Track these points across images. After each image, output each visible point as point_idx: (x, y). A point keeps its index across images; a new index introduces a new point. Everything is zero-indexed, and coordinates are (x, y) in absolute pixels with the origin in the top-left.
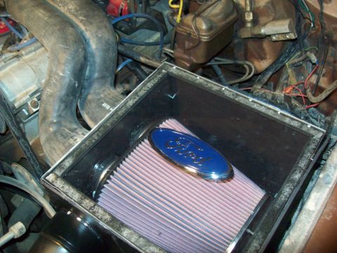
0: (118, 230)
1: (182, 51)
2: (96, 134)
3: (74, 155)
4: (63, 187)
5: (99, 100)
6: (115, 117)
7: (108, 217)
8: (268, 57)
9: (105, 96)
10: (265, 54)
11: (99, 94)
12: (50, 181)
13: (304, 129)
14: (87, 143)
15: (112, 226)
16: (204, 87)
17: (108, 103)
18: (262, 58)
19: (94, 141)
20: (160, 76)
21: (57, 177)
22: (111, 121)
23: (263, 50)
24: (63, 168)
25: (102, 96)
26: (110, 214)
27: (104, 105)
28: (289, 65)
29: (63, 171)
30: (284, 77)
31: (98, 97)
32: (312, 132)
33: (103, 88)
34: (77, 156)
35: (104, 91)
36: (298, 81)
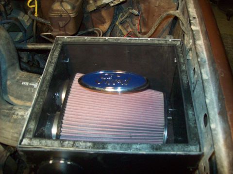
0: (103, 148)
1: (58, 30)
2: (40, 98)
3: (33, 118)
4: (40, 143)
5: (17, 81)
6: (45, 82)
7: (89, 144)
8: (107, 21)
9: (20, 77)
10: (104, 19)
11: (15, 78)
12: (27, 144)
13: (168, 43)
14: (37, 106)
15: (98, 148)
16: (93, 42)
17: (25, 81)
18: (104, 23)
19: (42, 103)
20: (60, 46)
21: (31, 139)
22: (44, 86)
23: (102, 17)
24: (30, 131)
25: (18, 78)
26: (90, 142)
27: (23, 83)
28: (119, 23)
29: (32, 133)
30: (118, 32)
31: (16, 80)
32: (174, 43)
33: (16, 73)
34: (36, 118)
35: (17, 74)
36: (128, 32)
